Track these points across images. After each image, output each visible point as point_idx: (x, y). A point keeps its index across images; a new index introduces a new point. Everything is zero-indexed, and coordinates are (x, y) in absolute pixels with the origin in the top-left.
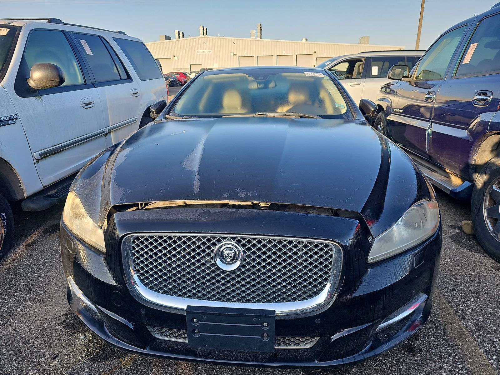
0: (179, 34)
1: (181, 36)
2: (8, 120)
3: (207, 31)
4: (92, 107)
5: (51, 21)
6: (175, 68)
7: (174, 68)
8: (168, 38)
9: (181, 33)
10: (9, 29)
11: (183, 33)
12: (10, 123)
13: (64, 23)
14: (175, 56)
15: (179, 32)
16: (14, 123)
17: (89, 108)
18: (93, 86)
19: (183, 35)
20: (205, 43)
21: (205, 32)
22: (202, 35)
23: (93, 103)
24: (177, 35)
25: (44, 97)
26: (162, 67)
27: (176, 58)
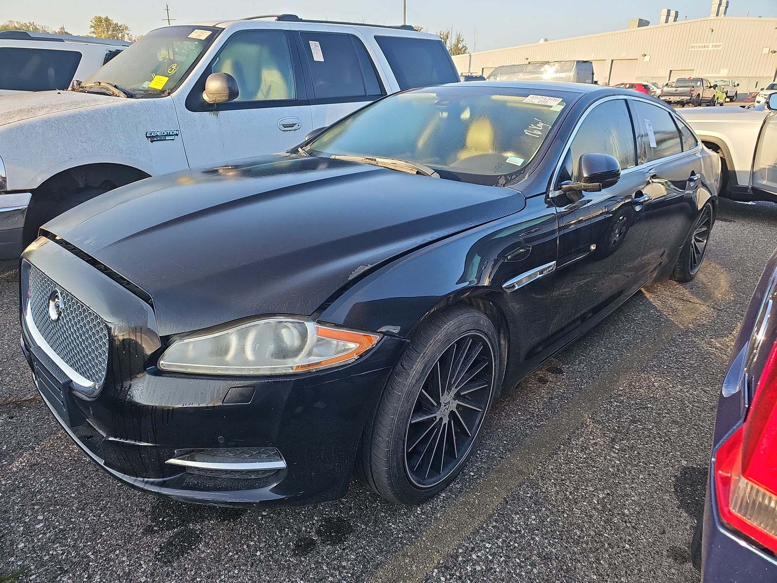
0: (668, 15)
1: (671, 18)
2: (165, 135)
3: (727, 7)
4: (295, 130)
5: (281, 18)
6: (641, 76)
7: (639, 76)
8: (642, 23)
9: (673, 13)
10: (211, 32)
11: (677, 13)
12: (167, 139)
13: (302, 19)
14: (645, 55)
15: (669, 11)
16: (173, 140)
17: (290, 131)
18: (308, 103)
19: (676, 17)
20: (712, 31)
21: (722, 8)
22: (713, 16)
23: (297, 124)
24: (664, 18)
25: (221, 113)
26: (594, 75)
27: (647, 58)
